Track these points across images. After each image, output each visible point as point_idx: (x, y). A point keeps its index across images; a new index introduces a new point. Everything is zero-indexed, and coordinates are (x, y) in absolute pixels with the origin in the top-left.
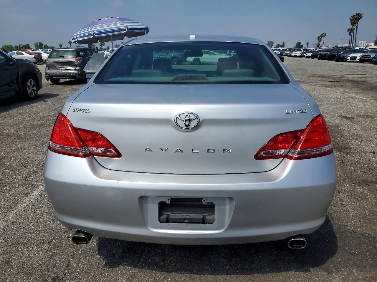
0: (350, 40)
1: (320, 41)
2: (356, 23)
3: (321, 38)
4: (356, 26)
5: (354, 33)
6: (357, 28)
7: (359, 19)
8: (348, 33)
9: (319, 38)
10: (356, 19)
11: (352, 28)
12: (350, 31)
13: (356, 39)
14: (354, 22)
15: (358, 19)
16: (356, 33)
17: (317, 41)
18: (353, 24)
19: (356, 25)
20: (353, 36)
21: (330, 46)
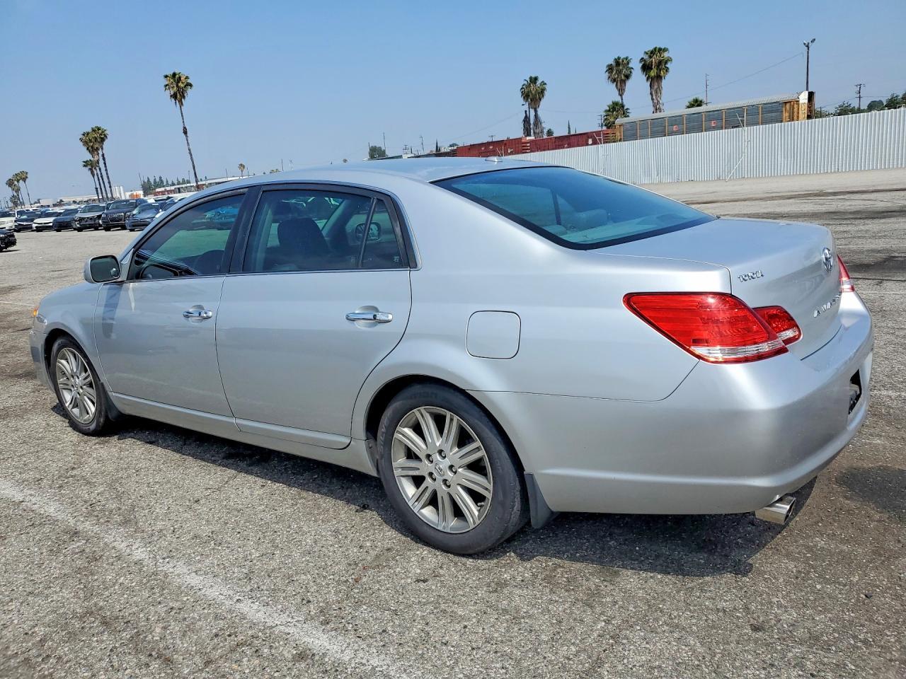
0: (98, 186)
1: (18, 190)
2: (97, 149)
3: (16, 183)
4: (100, 155)
5: (100, 169)
6: (104, 159)
7: (103, 140)
8: (86, 171)
9: (10, 183)
10: (95, 140)
11: (92, 159)
12: (91, 165)
13: (109, 183)
14: (92, 147)
15: (99, 140)
16: (106, 170)
17: (9, 192)
18: (93, 150)
19: (100, 152)
20: (102, 177)
21: (43, 202)
